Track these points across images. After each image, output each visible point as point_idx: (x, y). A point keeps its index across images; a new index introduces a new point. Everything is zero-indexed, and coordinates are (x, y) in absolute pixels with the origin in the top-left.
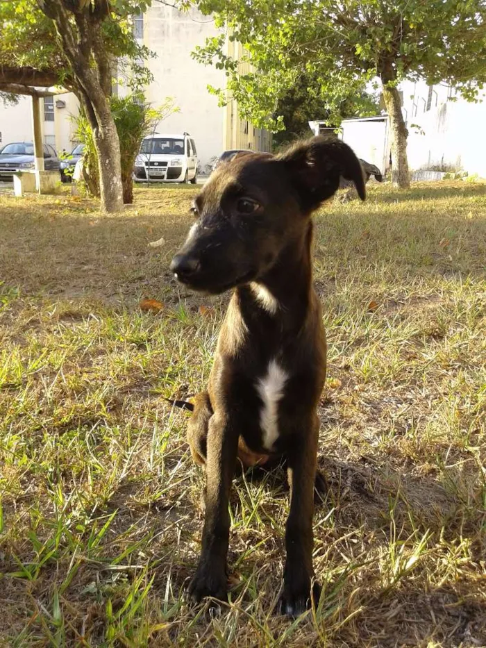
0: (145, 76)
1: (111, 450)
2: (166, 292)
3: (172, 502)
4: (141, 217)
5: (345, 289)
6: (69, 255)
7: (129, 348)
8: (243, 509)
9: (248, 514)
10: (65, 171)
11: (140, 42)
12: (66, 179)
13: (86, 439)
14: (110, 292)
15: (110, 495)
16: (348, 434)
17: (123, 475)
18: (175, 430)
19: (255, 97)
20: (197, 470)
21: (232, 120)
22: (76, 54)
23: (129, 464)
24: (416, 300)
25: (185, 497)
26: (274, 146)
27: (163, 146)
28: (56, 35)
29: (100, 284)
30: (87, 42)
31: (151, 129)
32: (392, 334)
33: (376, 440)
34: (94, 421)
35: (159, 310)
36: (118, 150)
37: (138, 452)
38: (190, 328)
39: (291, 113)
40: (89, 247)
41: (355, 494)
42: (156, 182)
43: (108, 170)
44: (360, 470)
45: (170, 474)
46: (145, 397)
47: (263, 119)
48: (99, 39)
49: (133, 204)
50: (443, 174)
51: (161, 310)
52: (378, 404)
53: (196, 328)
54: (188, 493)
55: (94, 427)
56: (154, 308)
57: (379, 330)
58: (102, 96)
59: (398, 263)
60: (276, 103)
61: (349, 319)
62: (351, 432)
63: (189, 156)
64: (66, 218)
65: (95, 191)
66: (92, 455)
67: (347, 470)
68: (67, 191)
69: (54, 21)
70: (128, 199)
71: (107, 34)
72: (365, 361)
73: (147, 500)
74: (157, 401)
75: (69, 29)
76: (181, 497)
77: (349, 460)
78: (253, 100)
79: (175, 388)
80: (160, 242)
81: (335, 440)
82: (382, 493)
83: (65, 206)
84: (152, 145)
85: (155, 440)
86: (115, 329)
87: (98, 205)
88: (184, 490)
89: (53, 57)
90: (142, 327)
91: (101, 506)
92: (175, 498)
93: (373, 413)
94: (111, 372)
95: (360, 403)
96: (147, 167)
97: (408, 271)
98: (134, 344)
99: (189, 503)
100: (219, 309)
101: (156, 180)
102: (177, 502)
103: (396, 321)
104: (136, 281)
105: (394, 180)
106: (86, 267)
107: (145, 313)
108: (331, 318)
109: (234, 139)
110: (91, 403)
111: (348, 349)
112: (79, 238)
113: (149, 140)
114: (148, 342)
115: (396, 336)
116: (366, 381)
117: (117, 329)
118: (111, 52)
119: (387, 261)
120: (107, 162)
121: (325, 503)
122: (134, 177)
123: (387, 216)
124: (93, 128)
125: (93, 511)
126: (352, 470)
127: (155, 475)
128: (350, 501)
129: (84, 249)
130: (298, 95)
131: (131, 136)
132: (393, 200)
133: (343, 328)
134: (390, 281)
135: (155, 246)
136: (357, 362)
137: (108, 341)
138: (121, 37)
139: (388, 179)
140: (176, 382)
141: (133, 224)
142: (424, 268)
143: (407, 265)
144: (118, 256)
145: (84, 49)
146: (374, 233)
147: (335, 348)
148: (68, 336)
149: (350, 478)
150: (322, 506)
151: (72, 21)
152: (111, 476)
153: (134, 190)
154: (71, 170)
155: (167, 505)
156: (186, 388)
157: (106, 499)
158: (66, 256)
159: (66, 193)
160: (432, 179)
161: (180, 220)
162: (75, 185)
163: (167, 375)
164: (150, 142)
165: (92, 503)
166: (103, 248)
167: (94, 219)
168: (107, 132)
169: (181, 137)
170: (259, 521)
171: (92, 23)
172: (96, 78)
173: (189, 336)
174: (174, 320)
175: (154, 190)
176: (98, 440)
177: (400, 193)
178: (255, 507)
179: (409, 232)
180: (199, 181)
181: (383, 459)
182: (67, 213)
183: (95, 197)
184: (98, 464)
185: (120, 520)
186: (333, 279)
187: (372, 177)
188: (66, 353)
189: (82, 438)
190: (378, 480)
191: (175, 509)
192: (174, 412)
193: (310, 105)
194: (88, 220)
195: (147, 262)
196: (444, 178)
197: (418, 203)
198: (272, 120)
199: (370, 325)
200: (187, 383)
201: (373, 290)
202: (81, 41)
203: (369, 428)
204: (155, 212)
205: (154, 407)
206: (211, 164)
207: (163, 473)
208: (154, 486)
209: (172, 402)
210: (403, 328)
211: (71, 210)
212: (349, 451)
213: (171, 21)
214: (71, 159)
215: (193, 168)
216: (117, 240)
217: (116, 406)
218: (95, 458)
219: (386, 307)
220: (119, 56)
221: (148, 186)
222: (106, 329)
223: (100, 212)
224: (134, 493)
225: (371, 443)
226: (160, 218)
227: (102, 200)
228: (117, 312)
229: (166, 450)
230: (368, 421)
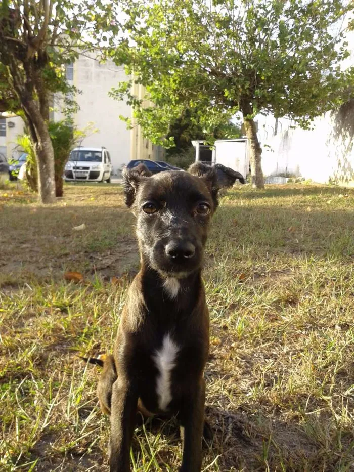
0: (74, 107)
1: (36, 402)
2: (86, 266)
3: (85, 449)
4: (69, 207)
5: (221, 264)
6: (11, 236)
7: (54, 312)
8: (143, 456)
9: (147, 460)
10: (13, 173)
11: (70, 83)
12: (13, 179)
13: (16, 392)
14: (42, 265)
15: (34, 444)
16: (227, 386)
17: (45, 425)
18: (89, 384)
19: (153, 124)
20: (106, 420)
21: (137, 139)
22: (23, 90)
23: (50, 414)
24: (274, 273)
25: (96, 444)
26: (167, 157)
27: (87, 156)
28: (9, 76)
29: (34, 259)
30: (32, 82)
31: (78, 144)
32: (258, 299)
33: (250, 391)
34: (23, 375)
35: (79, 281)
36: (53, 159)
37: (58, 403)
38: (103, 296)
39: (179, 134)
40: (27, 229)
41: (235, 439)
42: (81, 181)
43: (45, 173)
44: (238, 417)
45: (83, 424)
46: (66, 353)
47: (159, 138)
48: (41, 80)
49: (63, 197)
50: (287, 179)
51: (81, 281)
52: (251, 359)
53: (108, 296)
54: (98, 440)
55: (23, 382)
56: (75, 278)
57: (248, 297)
58: (41, 120)
59: (260, 244)
60: (169, 128)
61: (225, 287)
62: (230, 384)
63: (105, 162)
64: (11, 207)
65: (34, 188)
66: (19, 406)
67: (228, 418)
68: (14, 187)
69: (8, 67)
70: (59, 193)
71: (46, 76)
72: (238, 323)
73: (63, 448)
74: (74, 357)
75: (18, 73)
76: (92, 444)
77: (229, 408)
78: (152, 126)
79: (91, 346)
80: (82, 226)
81: (217, 392)
82: (256, 438)
83: (11, 198)
84: (78, 155)
85: (72, 393)
86: (43, 296)
87: (36, 197)
88: (94, 439)
89: (6, 91)
90: (65, 295)
91: (25, 453)
92: (87, 445)
93: (247, 367)
94: (39, 333)
95: (236, 359)
96: (74, 170)
97: (267, 251)
98: (59, 309)
99: (99, 450)
100: (126, 279)
101: (81, 180)
102: (89, 449)
103: (260, 290)
104: (62, 257)
105: (253, 182)
106: (24, 246)
107: (68, 283)
108: (211, 287)
109: (139, 152)
110: (22, 359)
111: (225, 312)
112: (21, 223)
113: (76, 151)
114: (70, 307)
115: (261, 302)
116: (240, 339)
117: (45, 296)
118: (49, 89)
119: (252, 242)
120: (44, 166)
121: (211, 448)
122: (64, 178)
123: (249, 209)
124: (34, 142)
125: (18, 459)
126: (232, 418)
127: (71, 424)
128: (231, 446)
129: (23, 232)
130: (184, 122)
131: (62, 149)
132: (253, 197)
133: (220, 295)
134: (254, 258)
135: (78, 230)
136: (233, 324)
137: (38, 306)
138: (57, 79)
139: (249, 182)
140: (91, 341)
141: (62, 213)
142: (279, 249)
143: (266, 246)
144: (50, 237)
145: (29, 86)
146: (241, 222)
147: (215, 312)
148: (7, 302)
149: (231, 425)
150: (208, 451)
151: (21, 67)
152: (35, 426)
153: (64, 186)
154: (17, 172)
155: (80, 452)
156: (98, 346)
157: (30, 447)
158: (9, 237)
159: (13, 188)
160: (279, 183)
161: (97, 210)
162: (19, 182)
163: (84, 335)
164: (77, 153)
165: (18, 451)
166: (38, 231)
167: (33, 208)
168: (44, 145)
169: (100, 150)
170: (157, 466)
171: (36, 69)
172: (37, 107)
173: (102, 302)
174: (91, 288)
175: (79, 187)
176: (26, 392)
177: (258, 192)
178: (153, 455)
179: (266, 221)
180: (113, 181)
181: (257, 408)
182: (12, 204)
183: (34, 192)
184: (25, 415)
185: (41, 466)
186: (212, 256)
187: (237, 180)
188: (4, 316)
189: (12, 391)
190: (253, 426)
191: (87, 456)
192: (88, 367)
193: (192, 129)
194: (29, 209)
195: (71, 242)
196: (288, 182)
197: (271, 199)
198: (166, 140)
199: (241, 294)
200: (100, 341)
201: (242, 264)
202: (27, 81)
203: (244, 380)
204: (79, 203)
205: (72, 363)
206: (121, 169)
207: (77, 423)
208: (69, 434)
209: (86, 360)
210: (266, 295)
211: (15, 201)
212: (229, 401)
213: (93, 69)
214: (17, 164)
215: (108, 172)
216: (49, 224)
217: (41, 362)
218: (22, 409)
219: (252, 278)
220: (55, 92)
221: (75, 184)
222: (37, 296)
223: (37, 203)
224: (53, 441)
225: (246, 393)
226: (83, 208)
227: (40, 194)
228: (46, 282)
229: (82, 402)
230: (243, 374)
